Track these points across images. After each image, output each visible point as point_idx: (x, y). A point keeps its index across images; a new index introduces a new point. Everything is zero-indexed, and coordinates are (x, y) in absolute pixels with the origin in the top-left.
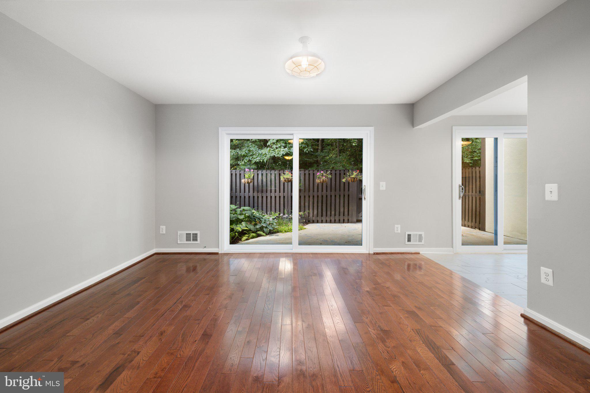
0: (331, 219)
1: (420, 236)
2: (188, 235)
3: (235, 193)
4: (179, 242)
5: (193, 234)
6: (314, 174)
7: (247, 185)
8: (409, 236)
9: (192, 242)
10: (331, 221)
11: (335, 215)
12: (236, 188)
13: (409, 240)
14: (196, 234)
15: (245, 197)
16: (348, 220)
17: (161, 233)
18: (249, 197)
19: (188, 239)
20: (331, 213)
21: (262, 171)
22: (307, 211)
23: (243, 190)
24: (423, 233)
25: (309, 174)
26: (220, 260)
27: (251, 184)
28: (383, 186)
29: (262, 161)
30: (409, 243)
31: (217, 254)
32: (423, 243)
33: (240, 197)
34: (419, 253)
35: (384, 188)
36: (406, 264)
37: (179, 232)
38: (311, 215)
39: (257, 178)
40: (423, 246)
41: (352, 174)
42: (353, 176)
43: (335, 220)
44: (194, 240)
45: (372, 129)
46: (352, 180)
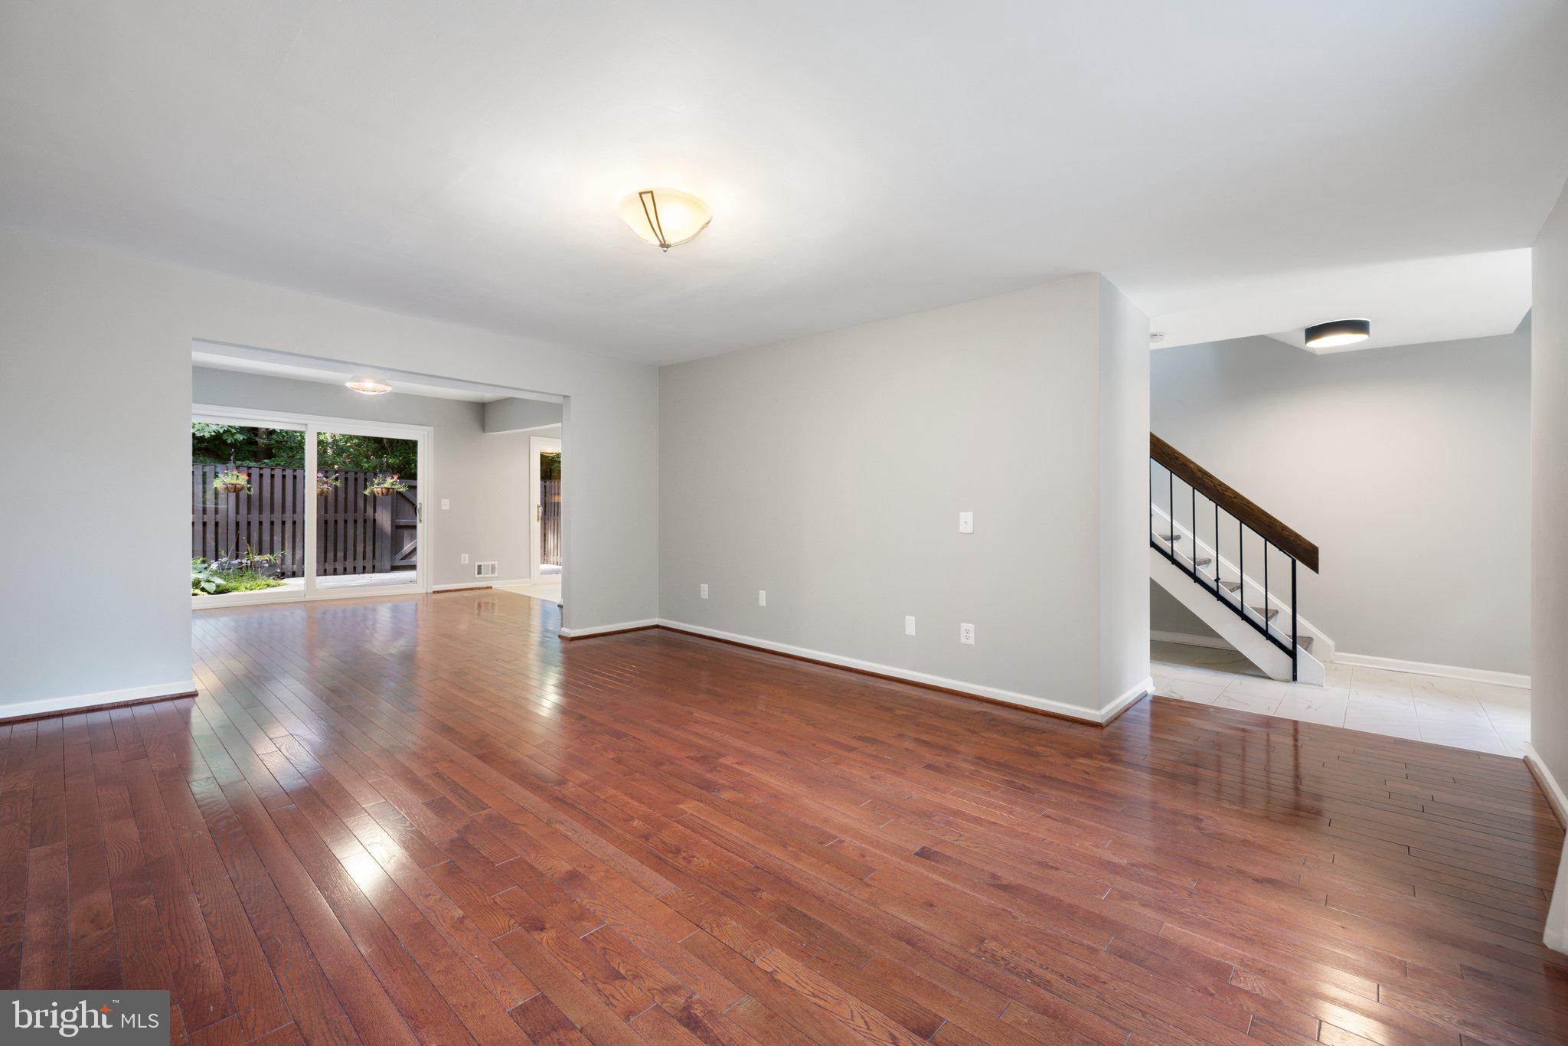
0: (337, 567)
1: (493, 567)
6: (295, 477)
8: (479, 567)
10: (335, 570)
11: (345, 559)
13: (479, 572)
16: (374, 567)
20: (335, 555)
22: (278, 554)
24: (496, 563)
25: (284, 477)
28: (446, 504)
30: (480, 576)
32: (496, 574)
34: (491, 588)
35: (447, 508)
36: (476, 603)
38: (288, 560)
40: (496, 579)
41: (385, 481)
42: (386, 485)
43: (345, 569)
45: (431, 429)
46: (384, 491)
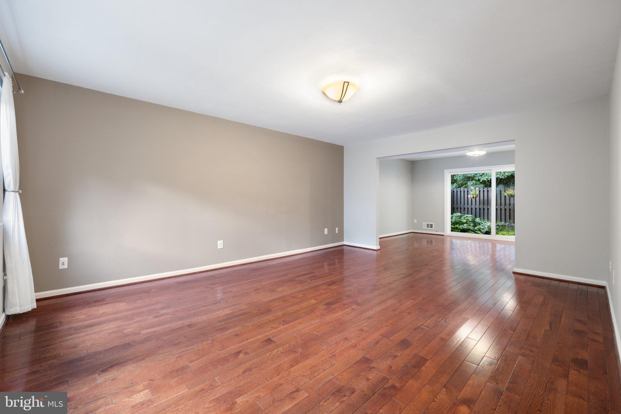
2: (428, 225)
3: (463, 205)
4: (423, 228)
5: (430, 224)
7: (474, 200)
9: (430, 228)
12: (464, 202)
14: (432, 225)
15: (472, 209)
17: (414, 222)
18: (476, 209)
19: (428, 226)
21: (487, 188)
23: (471, 203)
26: (445, 239)
27: (478, 199)
29: (489, 179)
31: (443, 235)
33: (468, 208)
37: (423, 223)
39: (483, 194)
44: (431, 227)
